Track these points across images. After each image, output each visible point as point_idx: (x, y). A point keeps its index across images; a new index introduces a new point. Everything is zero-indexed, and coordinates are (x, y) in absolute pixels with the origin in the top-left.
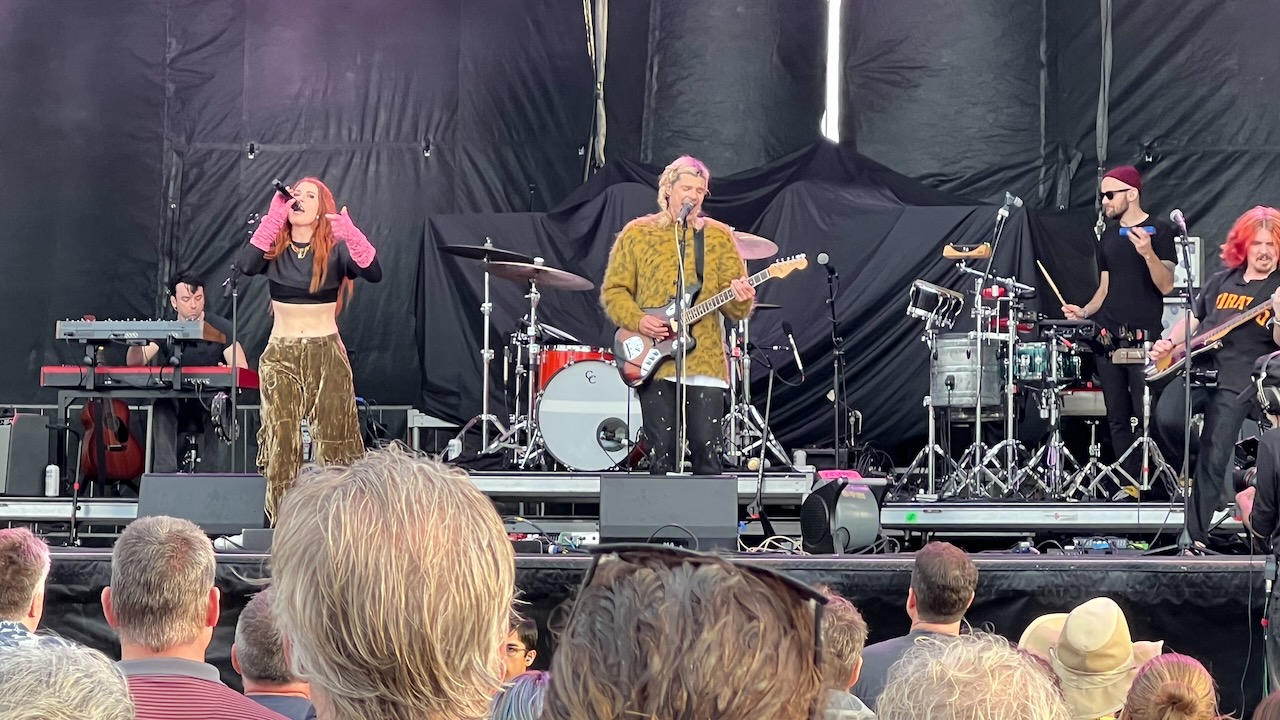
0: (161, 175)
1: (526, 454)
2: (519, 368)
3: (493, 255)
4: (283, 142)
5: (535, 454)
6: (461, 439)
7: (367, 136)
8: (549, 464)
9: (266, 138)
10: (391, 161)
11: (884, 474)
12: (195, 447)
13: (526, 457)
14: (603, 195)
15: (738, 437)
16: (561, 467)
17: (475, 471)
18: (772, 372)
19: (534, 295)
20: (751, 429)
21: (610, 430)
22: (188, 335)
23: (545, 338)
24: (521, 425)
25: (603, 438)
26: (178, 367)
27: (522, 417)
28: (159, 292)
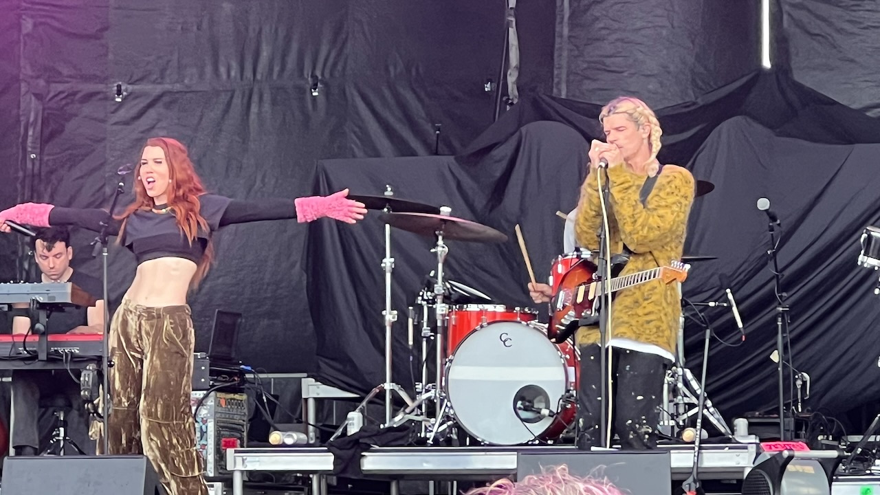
0: (18, 121)
1: (434, 427)
2: (426, 331)
3: (394, 204)
4: (154, 82)
5: (445, 426)
6: (362, 411)
7: (248, 73)
8: (459, 438)
9: (135, 78)
10: (274, 102)
11: (835, 443)
12: (65, 424)
13: (435, 430)
14: (518, 134)
15: (672, 404)
16: (474, 442)
17: (377, 447)
18: (708, 332)
19: (441, 249)
20: (686, 396)
21: (527, 398)
22: (54, 298)
23: (454, 297)
24: (428, 395)
25: (520, 409)
26: (43, 334)
27: (430, 385)
28: (20, 254)
